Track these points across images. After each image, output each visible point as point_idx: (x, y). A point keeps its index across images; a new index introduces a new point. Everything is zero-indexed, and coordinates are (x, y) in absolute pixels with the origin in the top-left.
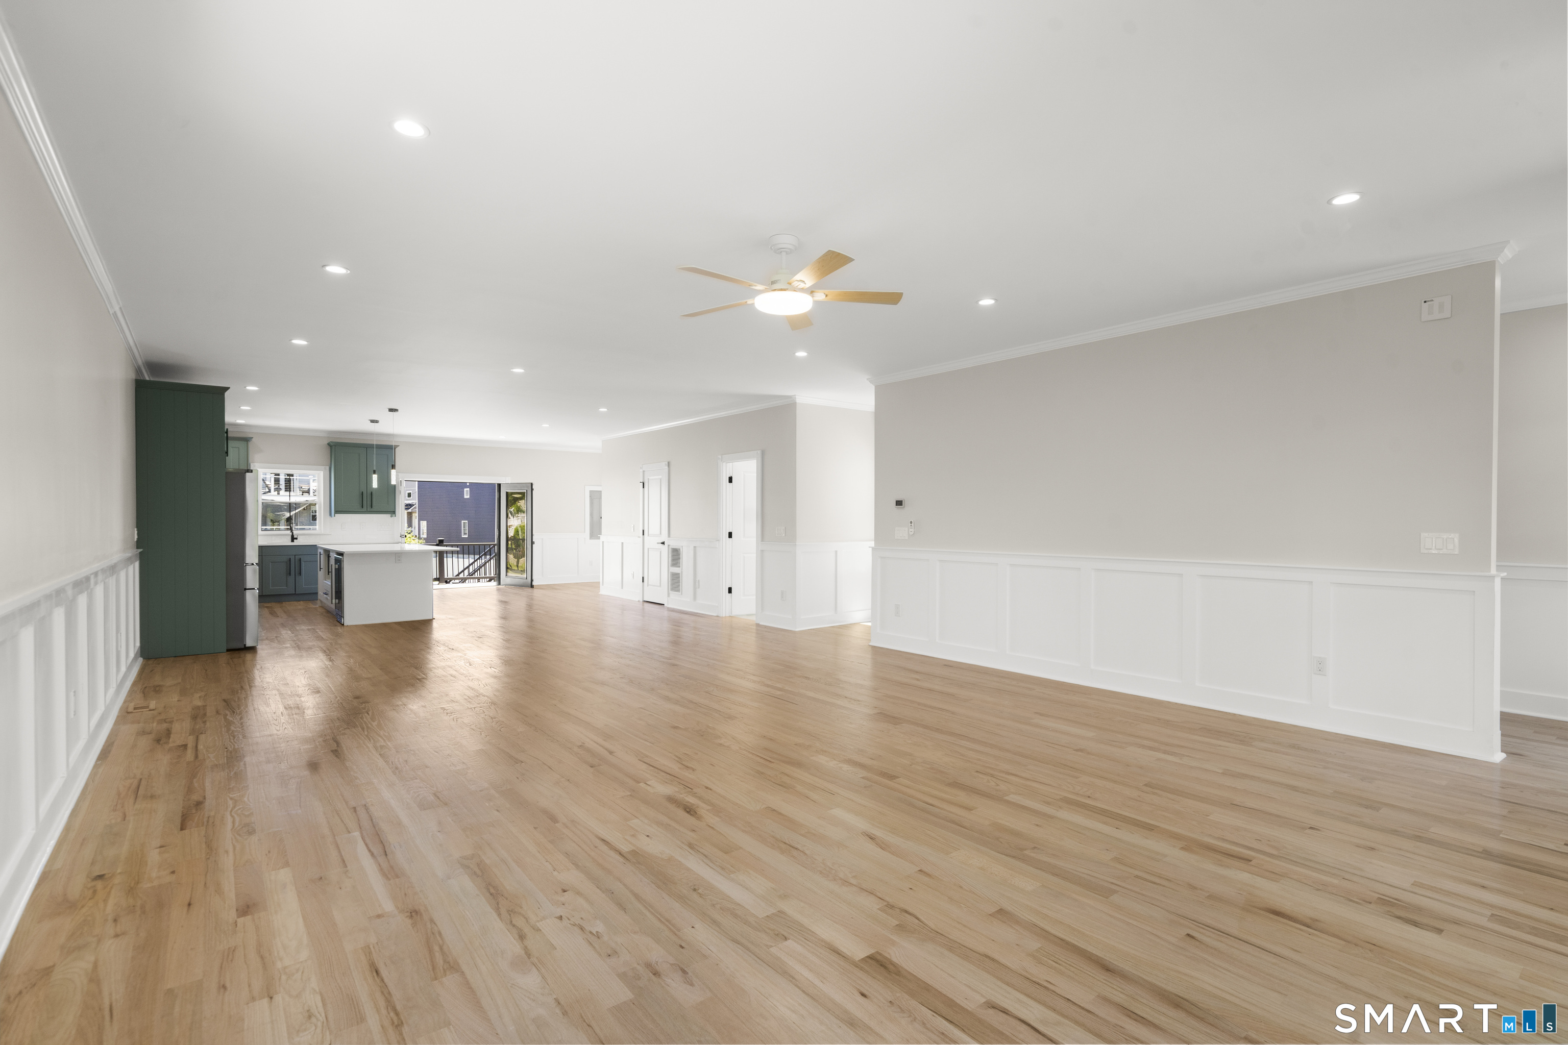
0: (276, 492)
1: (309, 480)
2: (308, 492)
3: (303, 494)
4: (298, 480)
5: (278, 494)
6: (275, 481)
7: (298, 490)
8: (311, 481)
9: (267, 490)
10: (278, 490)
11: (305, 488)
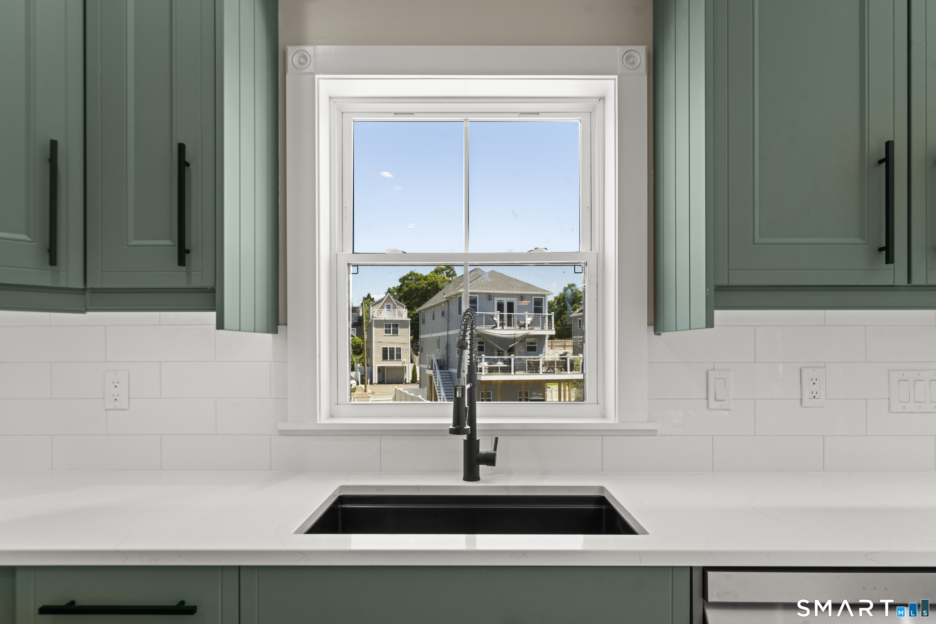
0: (501, 327)
1: (525, 315)
2: (524, 326)
3: (520, 328)
4: (517, 316)
5: (503, 328)
6: (500, 317)
7: (517, 324)
8: (527, 316)
9: (495, 325)
10: (502, 325)
11: (522, 322)
